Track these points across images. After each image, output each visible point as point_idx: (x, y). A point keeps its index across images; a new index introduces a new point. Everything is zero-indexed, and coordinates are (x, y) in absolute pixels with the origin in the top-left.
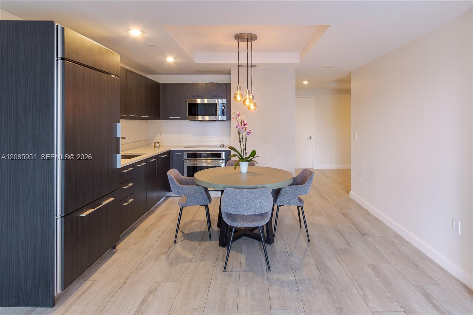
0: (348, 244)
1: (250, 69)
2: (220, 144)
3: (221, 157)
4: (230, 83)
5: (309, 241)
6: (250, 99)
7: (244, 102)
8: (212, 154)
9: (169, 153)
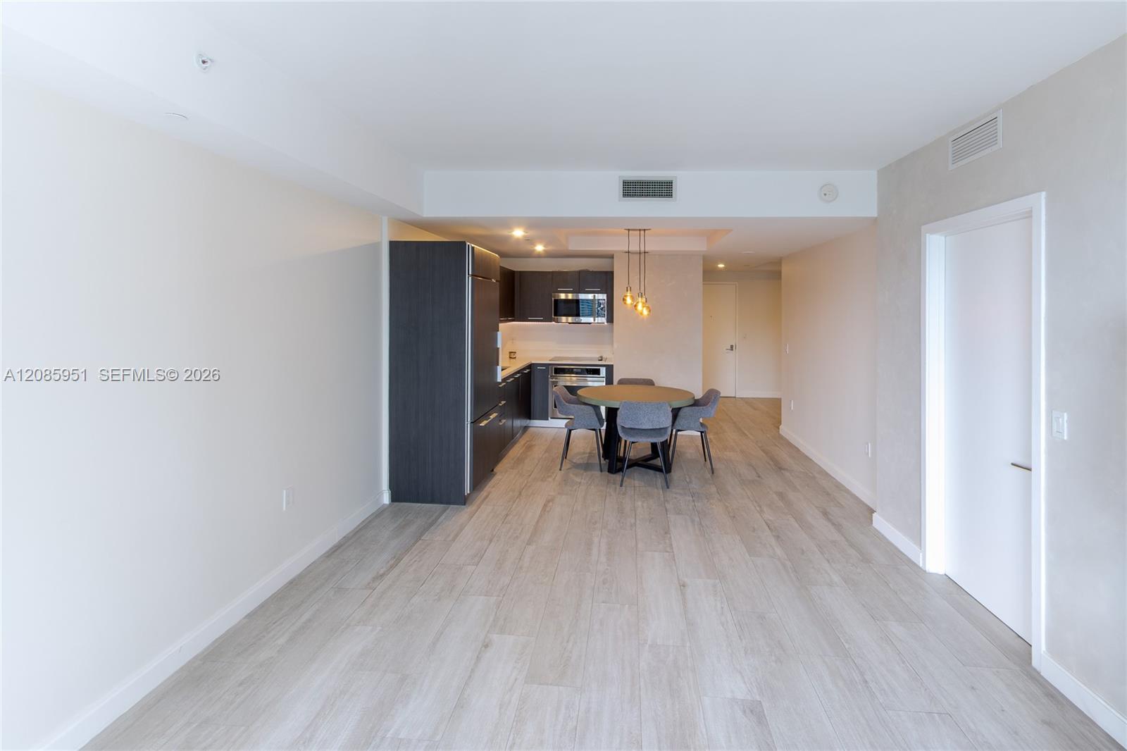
0: (759, 477)
1: (642, 256)
2: (598, 356)
3: (599, 374)
4: (612, 273)
5: (713, 473)
6: (643, 303)
7: (635, 306)
8: (587, 369)
9: (530, 366)
